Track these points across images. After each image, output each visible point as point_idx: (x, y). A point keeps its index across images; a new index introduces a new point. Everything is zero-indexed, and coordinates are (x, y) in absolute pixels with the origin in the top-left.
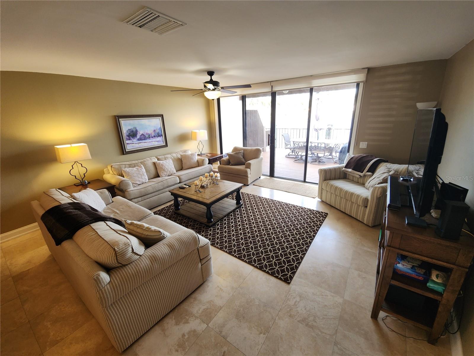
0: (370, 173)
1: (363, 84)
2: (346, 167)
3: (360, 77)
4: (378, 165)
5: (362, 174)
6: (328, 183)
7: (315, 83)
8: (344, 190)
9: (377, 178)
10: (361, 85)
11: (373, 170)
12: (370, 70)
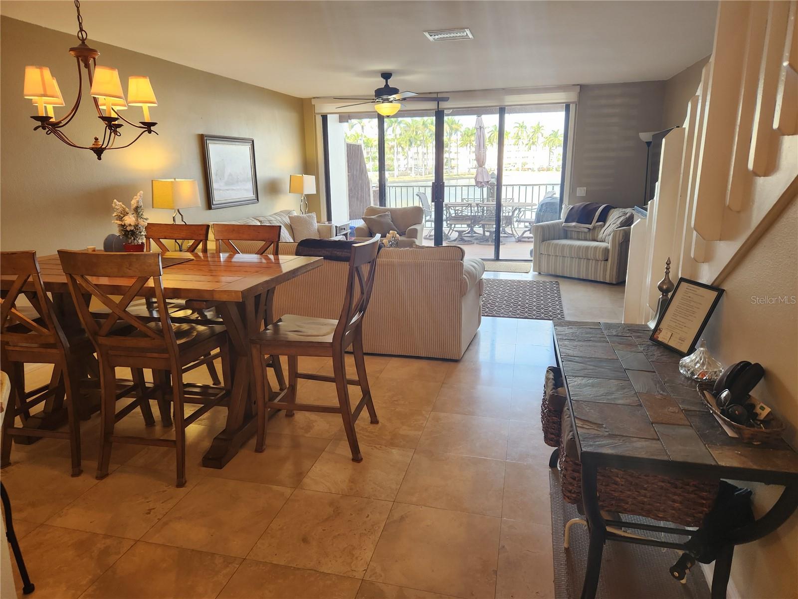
0: (601, 223)
1: (574, 105)
2: (566, 221)
3: (570, 96)
4: (608, 212)
5: (590, 226)
6: (549, 244)
7: (510, 100)
8: (576, 245)
9: (613, 224)
10: (572, 108)
11: (603, 218)
12: (583, 89)
